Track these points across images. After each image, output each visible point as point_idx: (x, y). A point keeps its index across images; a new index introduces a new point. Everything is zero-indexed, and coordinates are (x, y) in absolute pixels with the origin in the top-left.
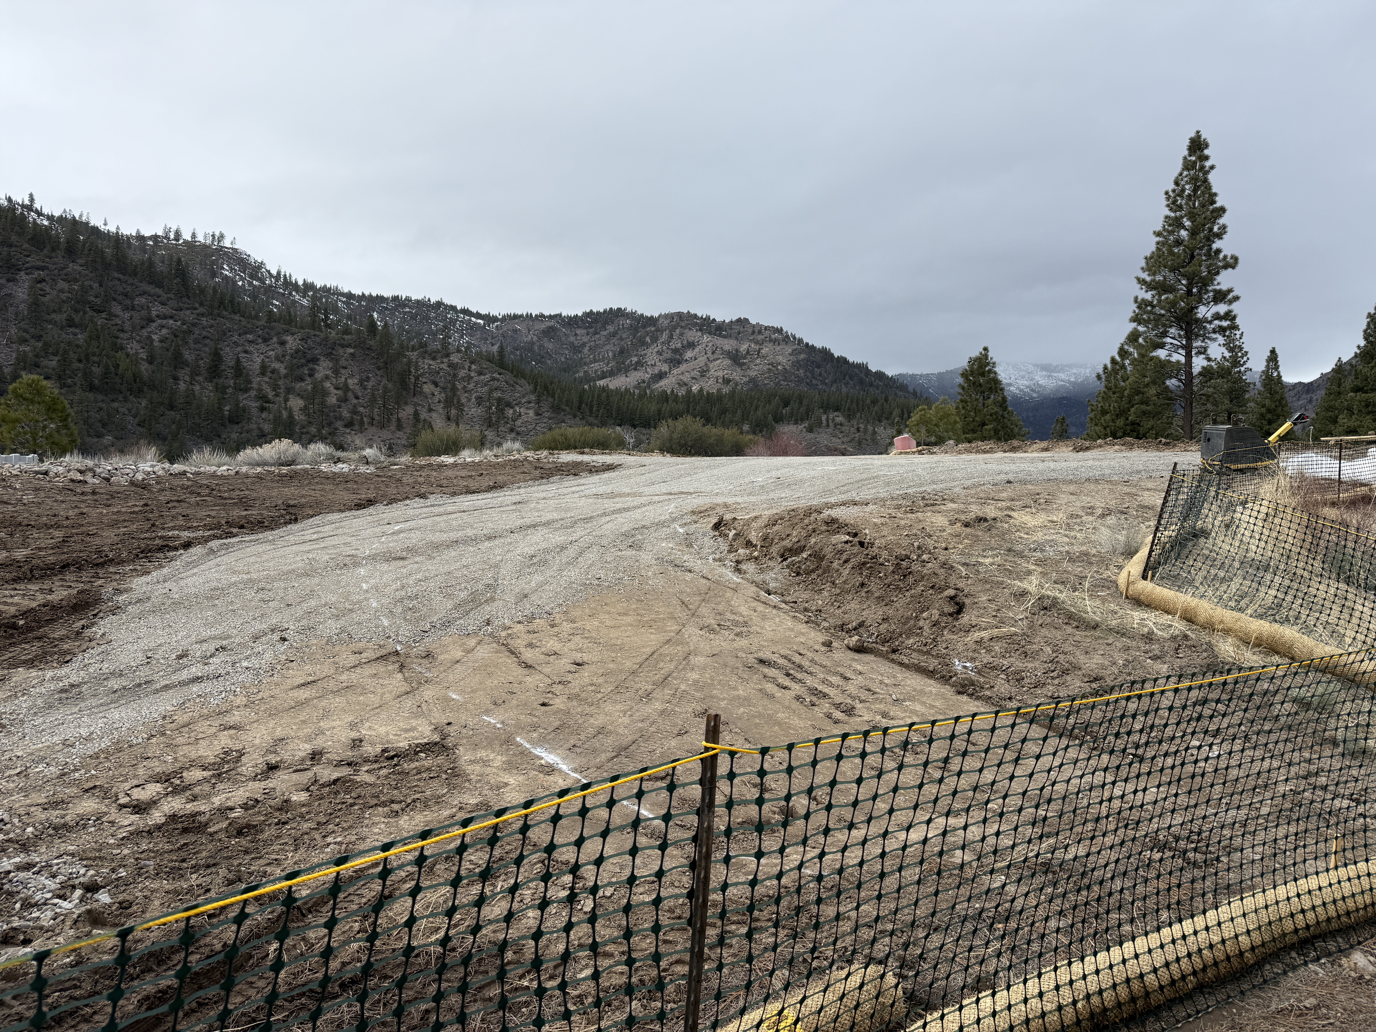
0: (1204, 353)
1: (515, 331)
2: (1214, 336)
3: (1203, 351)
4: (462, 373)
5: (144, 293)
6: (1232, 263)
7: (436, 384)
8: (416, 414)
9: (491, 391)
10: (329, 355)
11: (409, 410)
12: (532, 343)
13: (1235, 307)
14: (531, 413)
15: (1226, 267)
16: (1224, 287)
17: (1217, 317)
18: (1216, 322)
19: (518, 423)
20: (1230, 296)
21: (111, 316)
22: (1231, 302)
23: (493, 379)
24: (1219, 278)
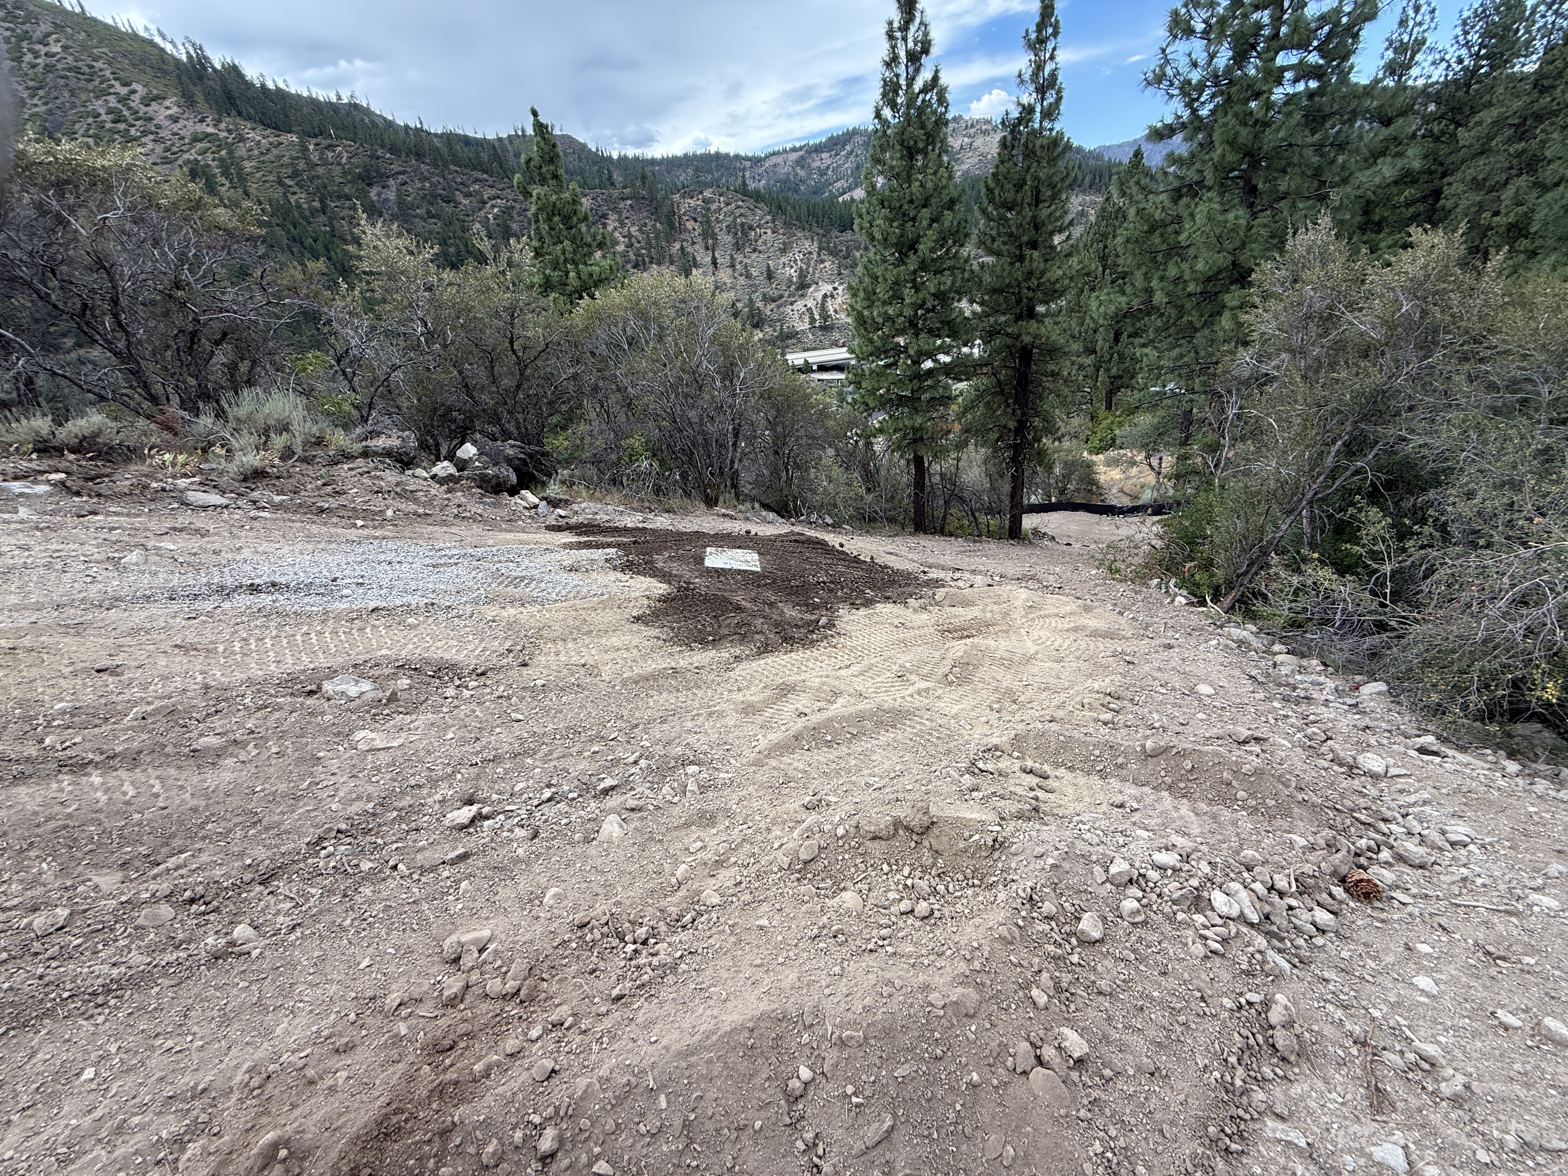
1: (775, 166)
4: (714, 207)
5: (477, 180)
7: (696, 220)
8: (682, 248)
9: (735, 218)
10: (615, 209)
11: (677, 246)
12: (788, 174)
14: (769, 231)
19: (759, 243)
21: (457, 204)
23: (738, 207)
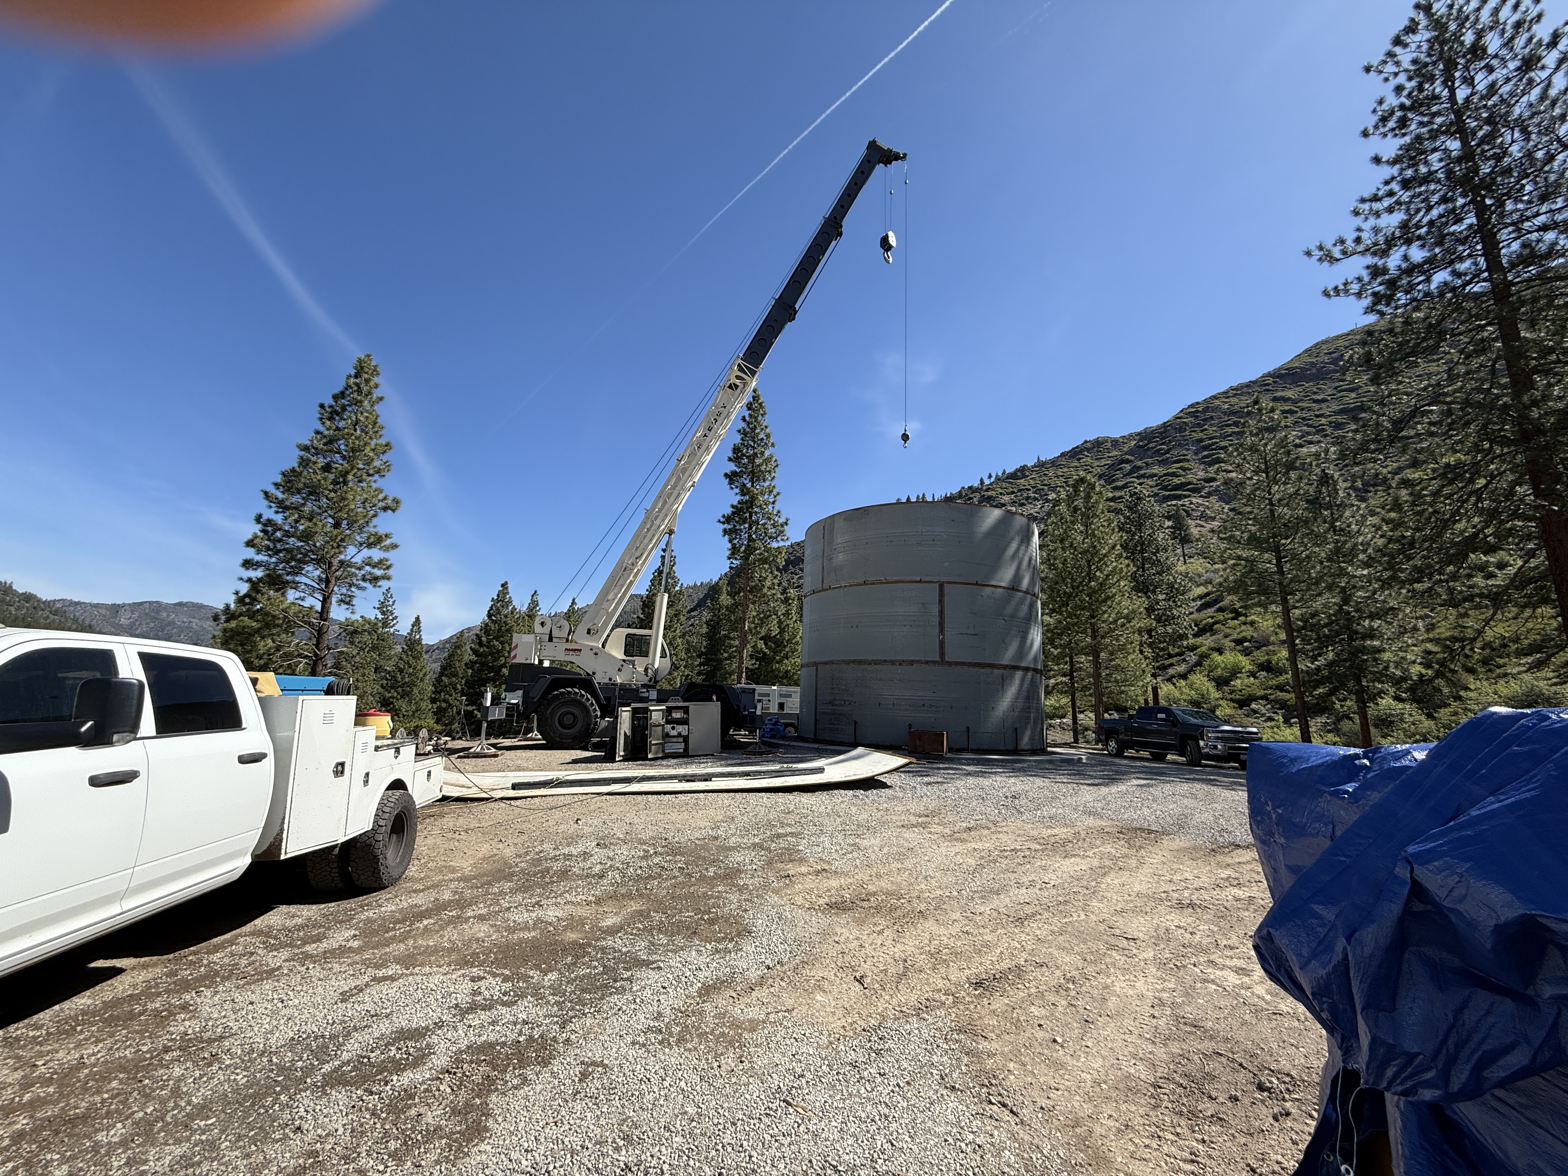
0: (348, 603)
2: (363, 584)
3: (346, 601)
6: (392, 507)
13: (391, 555)
15: (385, 509)
16: (381, 531)
17: (368, 562)
18: (368, 568)
20: (388, 542)
22: (387, 549)
24: (375, 521)
